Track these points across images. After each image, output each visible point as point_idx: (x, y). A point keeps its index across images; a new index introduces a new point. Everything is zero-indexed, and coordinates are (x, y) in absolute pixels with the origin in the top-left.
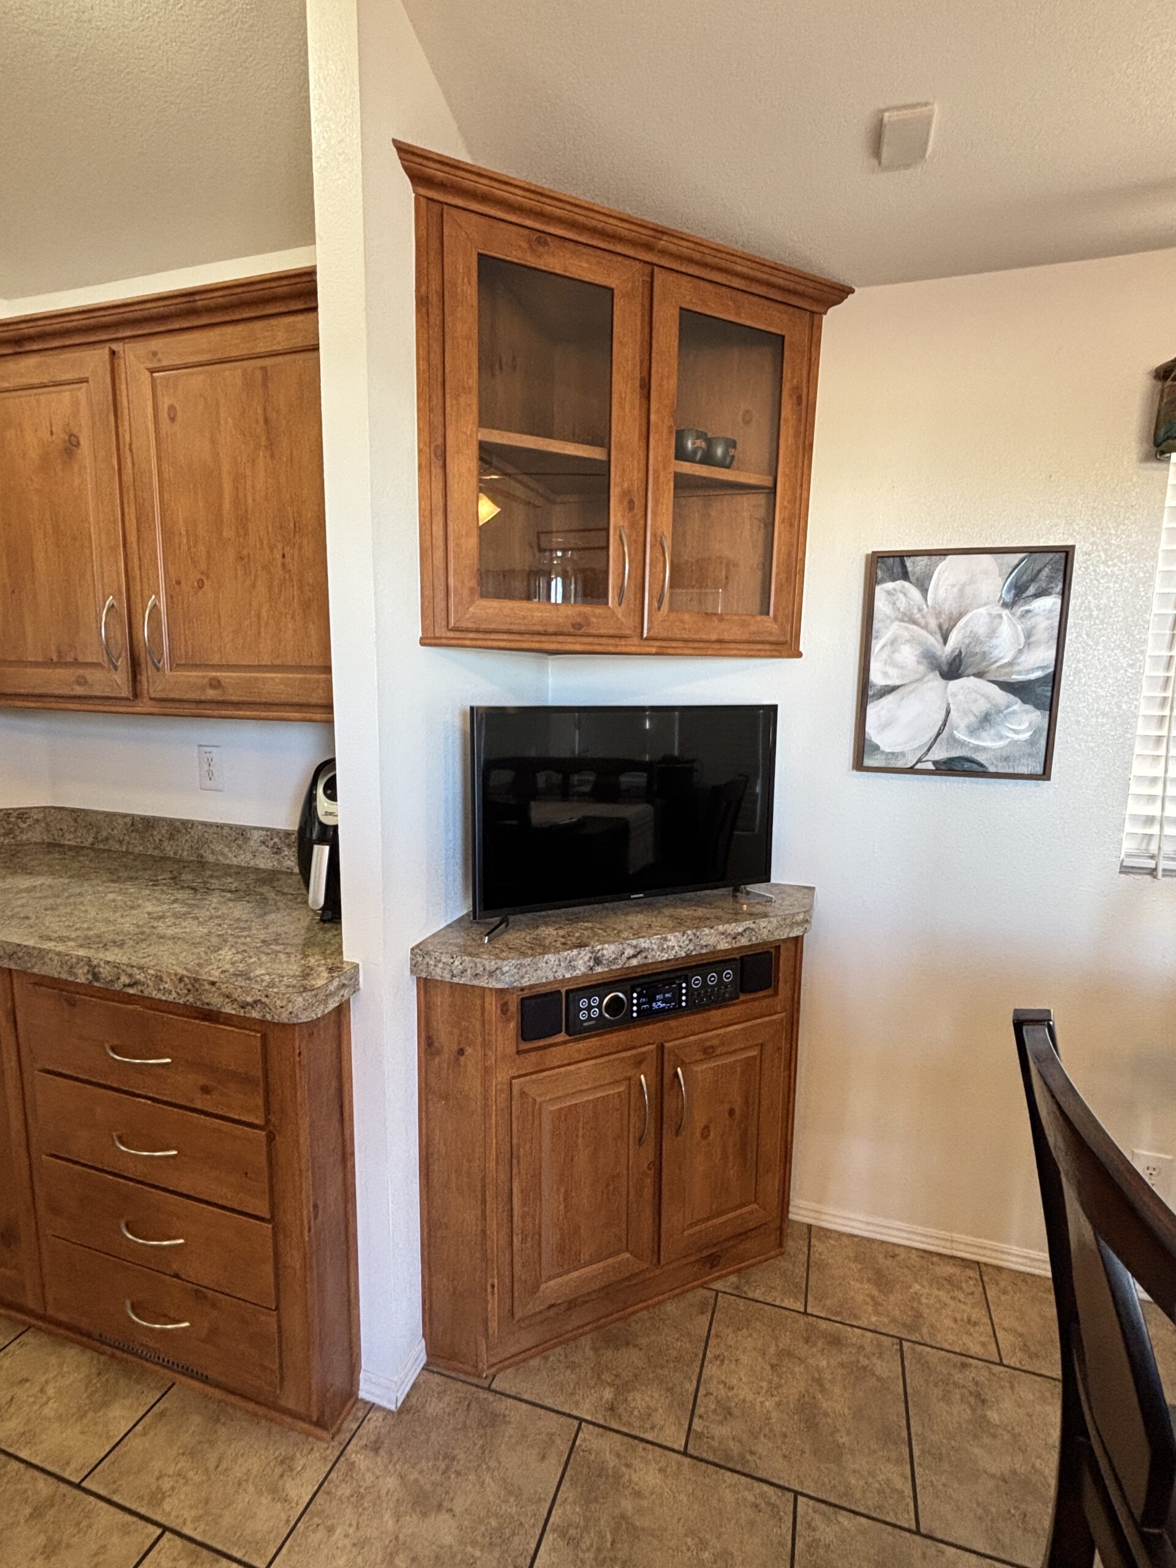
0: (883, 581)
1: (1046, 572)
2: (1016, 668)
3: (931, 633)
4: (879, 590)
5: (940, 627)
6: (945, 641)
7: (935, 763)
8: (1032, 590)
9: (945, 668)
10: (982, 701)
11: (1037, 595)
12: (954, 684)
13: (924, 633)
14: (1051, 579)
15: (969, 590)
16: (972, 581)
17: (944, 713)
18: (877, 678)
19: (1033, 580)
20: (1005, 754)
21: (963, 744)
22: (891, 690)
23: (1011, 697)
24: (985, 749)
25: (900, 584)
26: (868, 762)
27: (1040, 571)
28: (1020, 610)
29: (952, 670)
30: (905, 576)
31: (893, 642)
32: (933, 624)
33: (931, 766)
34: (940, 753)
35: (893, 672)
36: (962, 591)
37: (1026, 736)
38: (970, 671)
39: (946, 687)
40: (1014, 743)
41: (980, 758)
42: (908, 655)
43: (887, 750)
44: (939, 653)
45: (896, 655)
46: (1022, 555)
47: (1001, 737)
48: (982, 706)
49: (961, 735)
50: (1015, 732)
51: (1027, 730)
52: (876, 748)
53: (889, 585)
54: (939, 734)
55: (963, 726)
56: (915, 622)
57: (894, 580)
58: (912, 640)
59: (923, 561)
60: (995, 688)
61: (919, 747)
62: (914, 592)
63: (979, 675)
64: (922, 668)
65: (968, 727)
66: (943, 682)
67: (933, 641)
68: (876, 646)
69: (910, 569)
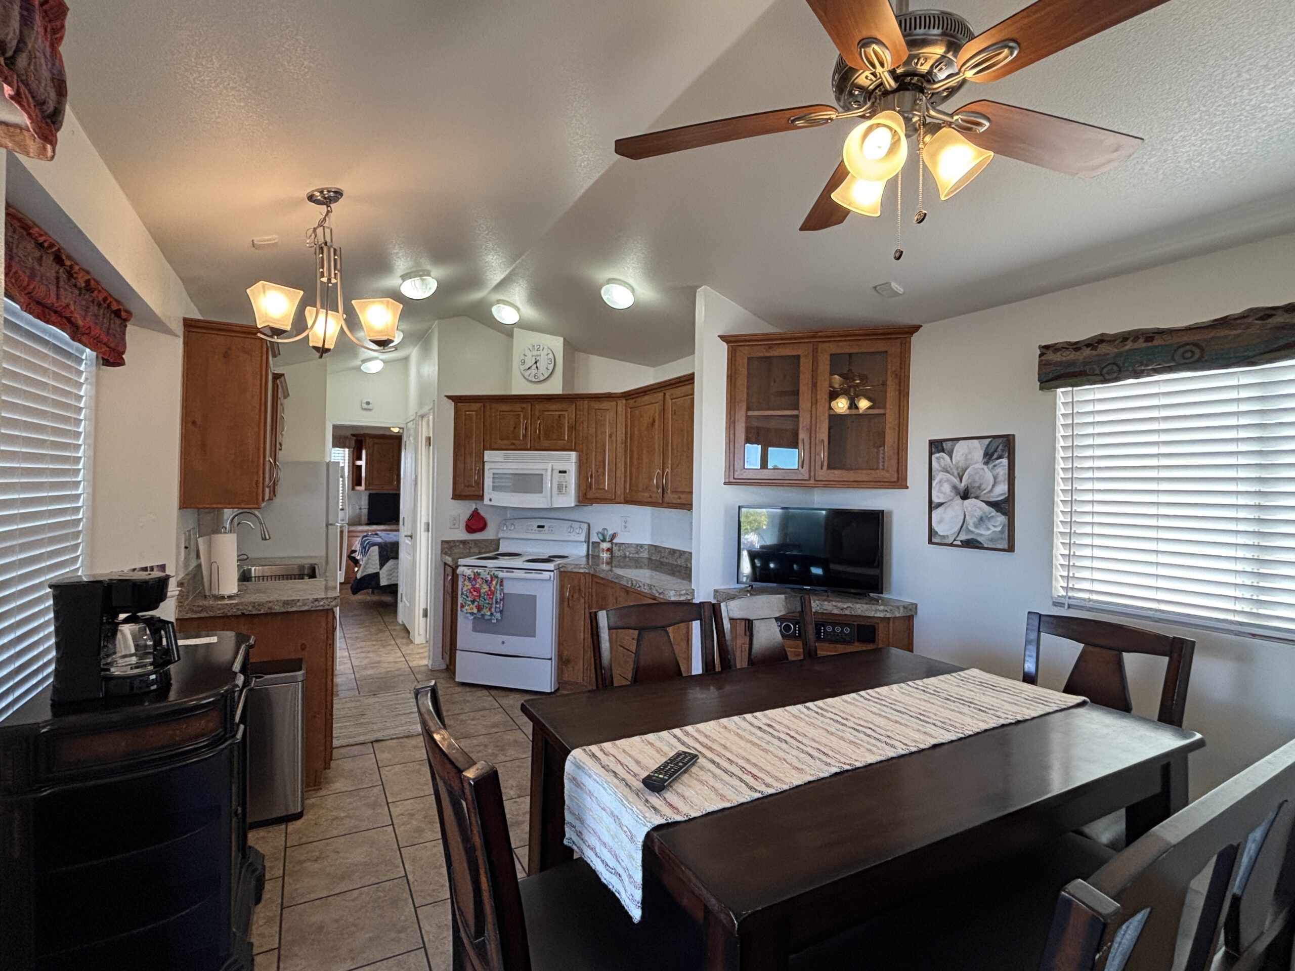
0: (935, 453)
1: (1000, 447)
2: (992, 494)
3: (955, 477)
4: (934, 457)
5: (959, 474)
6: (961, 481)
7: (961, 541)
8: (995, 456)
9: (962, 495)
10: (978, 510)
11: (997, 459)
12: (966, 502)
13: (952, 477)
14: (1003, 451)
15: (969, 457)
16: (970, 453)
17: (962, 517)
18: (935, 499)
19: (996, 451)
20: (990, 537)
21: (972, 532)
22: (940, 505)
23: (991, 509)
24: (981, 535)
25: (942, 454)
26: (934, 540)
27: (998, 447)
28: (991, 466)
29: (965, 495)
30: (943, 451)
31: (940, 482)
32: (956, 474)
33: (959, 543)
34: (963, 537)
35: (941, 495)
36: (966, 456)
37: (999, 529)
38: (973, 495)
39: (963, 503)
40: (994, 532)
41: (980, 539)
42: (947, 488)
43: (941, 534)
44: (959, 487)
45: (942, 488)
46: (989, 440)
47: (988, 529)
48: (979, 513)
49: (971, 528)
50: (994, 526)
51: (1000, 525)
52: (936, 533)
53: (937, 455)
54: (962, 527)
55: (971, 524)
56: (948, 472)
57: (939, 452)
58: (948, 481)
59: (949, 444)
60: (984, 504)
61: (954, 533)
62: (947, 458)
63: (977, 498)
64: (952, 494)
65: (974, 523)
66: (960, 501)
67: (956, 481)
68: (934, 483)
69: (945, 447)
